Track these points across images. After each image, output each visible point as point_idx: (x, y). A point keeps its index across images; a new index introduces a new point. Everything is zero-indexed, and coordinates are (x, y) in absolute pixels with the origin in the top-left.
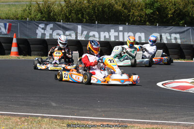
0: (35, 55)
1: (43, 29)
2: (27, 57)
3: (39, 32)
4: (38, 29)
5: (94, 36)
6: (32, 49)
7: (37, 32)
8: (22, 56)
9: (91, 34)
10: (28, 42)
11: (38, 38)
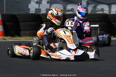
0: (26, 35)
1: (37, 3)
2: (16, 38)
3: (33, 7)
4: (30, 3)
5: (102, 10)
6: (21, 28)
7: (29, 7)
8: (9, 37)
9: (99, 7)
10: (17, 18)
11: (30, 13)
